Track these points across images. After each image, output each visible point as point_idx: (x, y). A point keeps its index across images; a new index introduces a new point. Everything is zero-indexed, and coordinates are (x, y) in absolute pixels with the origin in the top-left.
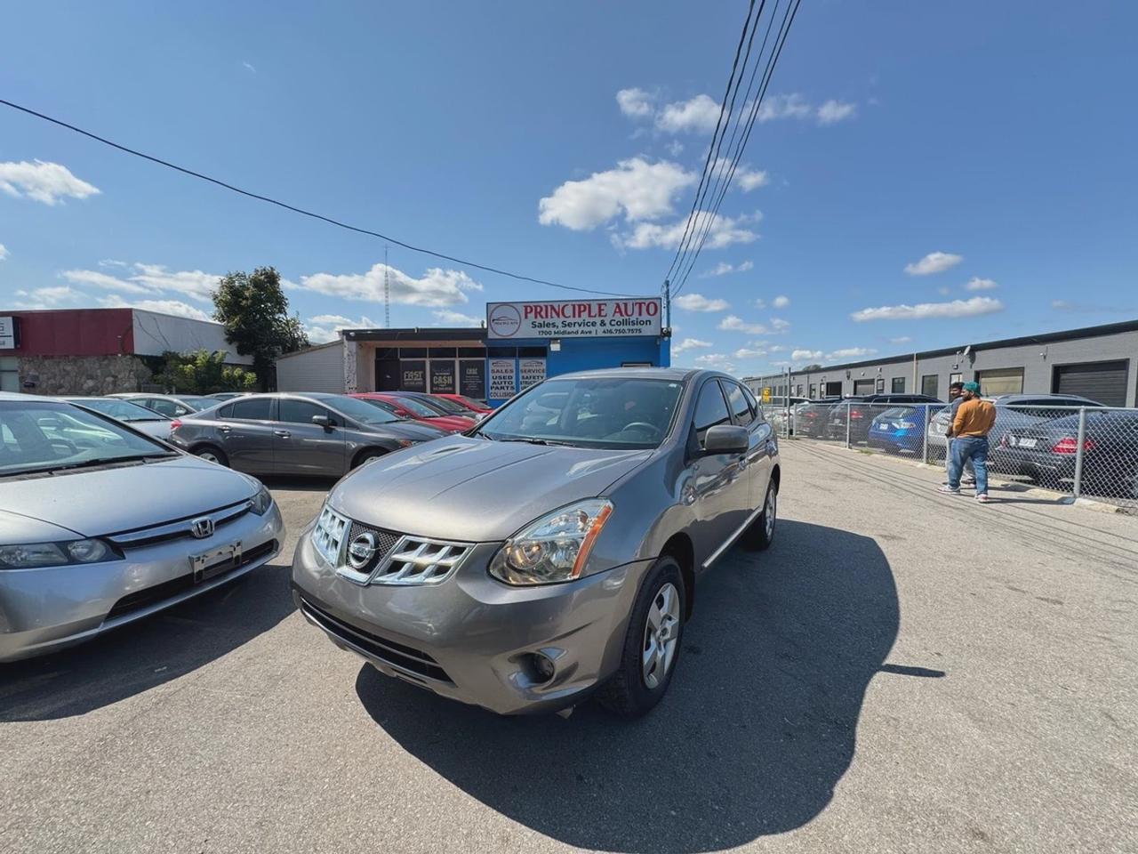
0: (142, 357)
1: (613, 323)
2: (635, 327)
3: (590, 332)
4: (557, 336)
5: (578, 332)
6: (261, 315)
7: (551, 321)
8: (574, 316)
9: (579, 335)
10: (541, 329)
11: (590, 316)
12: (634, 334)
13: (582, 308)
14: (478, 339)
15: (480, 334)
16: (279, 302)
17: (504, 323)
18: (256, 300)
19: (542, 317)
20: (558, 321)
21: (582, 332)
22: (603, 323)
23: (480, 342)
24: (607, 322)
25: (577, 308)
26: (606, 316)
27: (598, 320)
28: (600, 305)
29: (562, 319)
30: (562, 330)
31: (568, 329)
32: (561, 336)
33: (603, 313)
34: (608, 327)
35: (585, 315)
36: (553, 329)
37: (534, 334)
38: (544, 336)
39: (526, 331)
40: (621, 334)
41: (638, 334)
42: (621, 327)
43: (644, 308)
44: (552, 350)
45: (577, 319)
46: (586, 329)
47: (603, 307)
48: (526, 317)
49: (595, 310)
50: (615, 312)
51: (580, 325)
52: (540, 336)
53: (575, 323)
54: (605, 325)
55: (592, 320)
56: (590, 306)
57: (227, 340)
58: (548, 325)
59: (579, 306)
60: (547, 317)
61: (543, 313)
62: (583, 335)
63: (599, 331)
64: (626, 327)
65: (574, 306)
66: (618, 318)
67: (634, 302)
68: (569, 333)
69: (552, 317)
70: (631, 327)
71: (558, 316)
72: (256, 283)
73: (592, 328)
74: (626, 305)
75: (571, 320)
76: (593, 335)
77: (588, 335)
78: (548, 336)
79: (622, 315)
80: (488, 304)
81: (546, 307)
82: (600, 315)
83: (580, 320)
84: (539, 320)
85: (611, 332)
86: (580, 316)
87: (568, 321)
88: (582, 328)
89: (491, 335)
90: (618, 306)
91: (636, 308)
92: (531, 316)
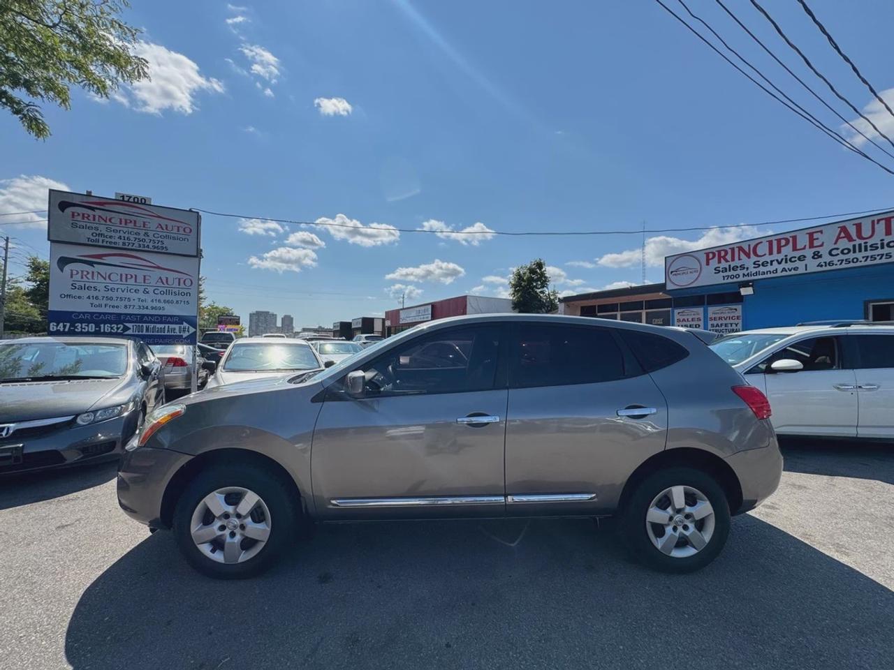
1: (834, 252)
2: (879, 251)
3: (796, 269)
4: (746, 278)
5: (778, 270)
7: (737, 263)
8: (771, 253)
9: (779, 274)
10: (725, 274)
11: (795, 249)
12: (878, 261)
13: (783, 242)
14: (659, 292)
15: (661, 287)
16: (544, 280)
17: (683, 274)
19: (727, 261)
20: (749, 263)
21: (784, 270)
22: (817, 255)
23: (661, 293)
24: (824, 251)
25: (775, 244)
26: (822, 245)
27: (809, 253)
28: (811, 235)
29: (753, 258)
30: (754, 271)
31: (762, 269)
32: (753, 278)
33: (816, 243)
34: (827, 258)
35: (788, 250)
36: (740, 272)
37: (719, 279)
38: (730, 280)
39: (710, 277)
40: (852, 265)
41: (884, 260)
42: (851, 256)
44: (742, 294)
45: (775, 256)
46: (790, 265)
47: (815, 236)
48: (708, 264)
49: (803, 241)
50: (839, 238)
51: (780, 263)
52: (726, 281)
53: (772, 262)
54: (820, 256)
55: (797, 254)
56: (794, 238)
57: (513, 308)
58: (735, 268)
59: (779, 241)
60: (733, 259)
61: (729, 257)
62: (784, 273)
63: (813, 266)
64: (859, 255)
65: (771, 243)
66: (844, 244)
67: (876, 218)
68: (764, 273)
69: (739, 259)
70: (869, 253)
71: (749, 257)
73: (798, 264)
74: (859, 227)
75: (768, 258)
76: (801, 270)
77: (793, 272)
78: (735, 280)
79: (850, 239)
80: (666, 258)
81: (733, 250)
82: (811, 246)
83: (780, 257)
84: (724, 264)
85: (831, 264)
86: (779, 251)
87: (762, 260)
88: (783, 265)
89: (670, 287)
90: (844, 229)
91: (881, 227)
92: (714, 263)
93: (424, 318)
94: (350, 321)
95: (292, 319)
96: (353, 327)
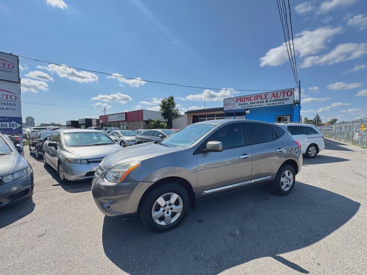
0: (145, 121)
1: (271, 101)
2: (281, 101)
3: (261, 105)
4: (248, 108)
5: (256, 105)
6: (170, 109)
7: (245, 102)
8: (255, 100)
9: (257, 107)
10: (242, 106)
11: (261, 99)
12: (281, 104)
13: (258, 97)
14: (221, 111)
15: (222, 109)
16: (173, 104)
17: (229, 105)
18: (169, 104)
19: (243, 102)
20: (249, 102)
21: (258, 105)
22: (267, 101)
23: (222, 112)
24: (268, 100)
25: (256, 97)
26: (268, 98)
27: (265, 100)
28: (265, 95)
29: (250, 101)
30: (250, 105)
31: (252, 105)
32: (250, 107)
33: (267, 98)
34: (269, 103)
35: (259, 99)
36: (246, 106)
37: (240, 107)
38: (243, 108)
39: (238, 107)
40: (275, 105)
41: (282, 104)
42: (275, 102)
43: (285, 94)
44: (246, 113)
45: (256, 101)
46: (260, 104)
47: (267, 95)
48: (237, 102)
49: (263, 97)
50: (272, 96)
51: (257, 103)
52: (242, 108)
53: (255, 103)
54: (267, 102)
55: (262, 101)
56: (261, 95)
58: (245, 104)
59: (257, 96)
60: (244, 101)
61: (243, 100)
62: (258, 107)
63: (265, 105)
64: (277, 102)
65: (255, 96)
66: (273, 98)
67: (281, 91)
68: (253, 106)
69: (246, 101)
70: (279, 102)
71: (249, 101)
72: (169, 101)
73: (262, 104)
74: (277, 93)
75: (254, 101)
76: (263, 106)
77: (260, 106)
78: (245, 108)
79: (275, 97)
80: (224, 99)
81: (244, 98)
82: (265, 99)
83: (257, 101)
84: (242, 103)
85: (270, 104)
86: (257, 100)
87: (252, 102)
88: (258, 104)
89: (225, 109)
90: (273, 94)
91: (282, 94)
92: (239, 102)
93: (121, 119)
94: (78, 120)
95: (33, 119)
96: (79, 123)
